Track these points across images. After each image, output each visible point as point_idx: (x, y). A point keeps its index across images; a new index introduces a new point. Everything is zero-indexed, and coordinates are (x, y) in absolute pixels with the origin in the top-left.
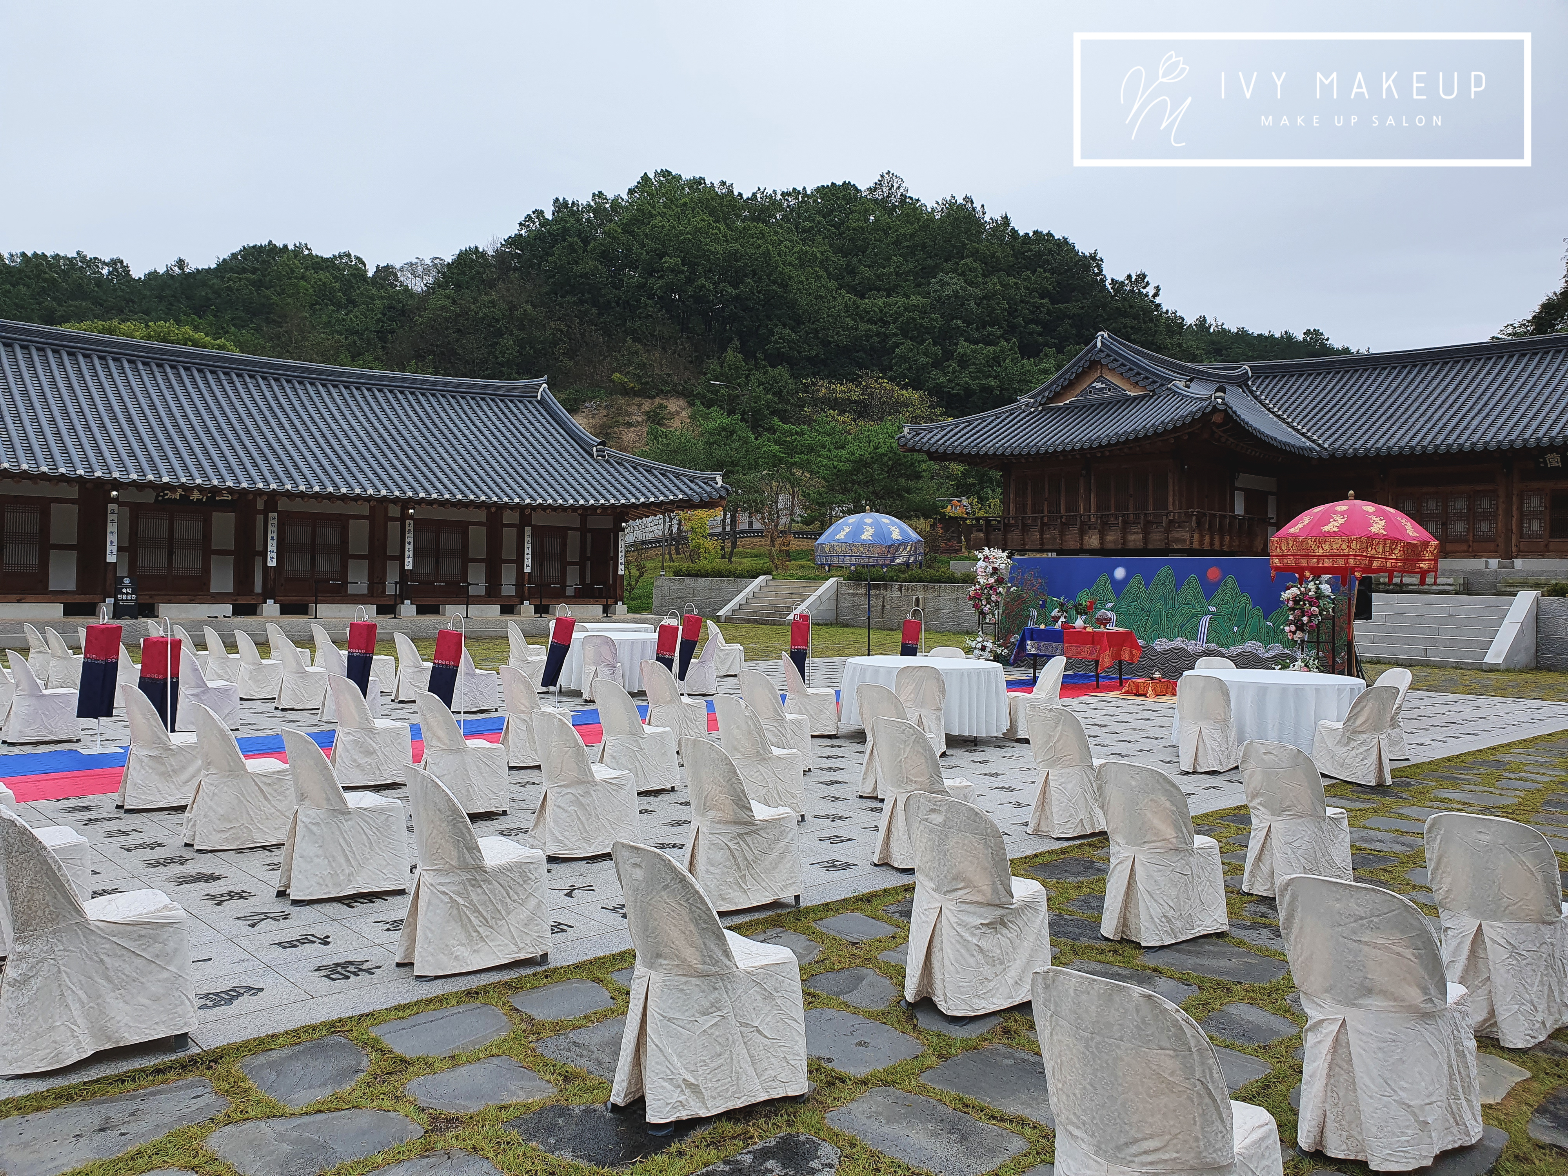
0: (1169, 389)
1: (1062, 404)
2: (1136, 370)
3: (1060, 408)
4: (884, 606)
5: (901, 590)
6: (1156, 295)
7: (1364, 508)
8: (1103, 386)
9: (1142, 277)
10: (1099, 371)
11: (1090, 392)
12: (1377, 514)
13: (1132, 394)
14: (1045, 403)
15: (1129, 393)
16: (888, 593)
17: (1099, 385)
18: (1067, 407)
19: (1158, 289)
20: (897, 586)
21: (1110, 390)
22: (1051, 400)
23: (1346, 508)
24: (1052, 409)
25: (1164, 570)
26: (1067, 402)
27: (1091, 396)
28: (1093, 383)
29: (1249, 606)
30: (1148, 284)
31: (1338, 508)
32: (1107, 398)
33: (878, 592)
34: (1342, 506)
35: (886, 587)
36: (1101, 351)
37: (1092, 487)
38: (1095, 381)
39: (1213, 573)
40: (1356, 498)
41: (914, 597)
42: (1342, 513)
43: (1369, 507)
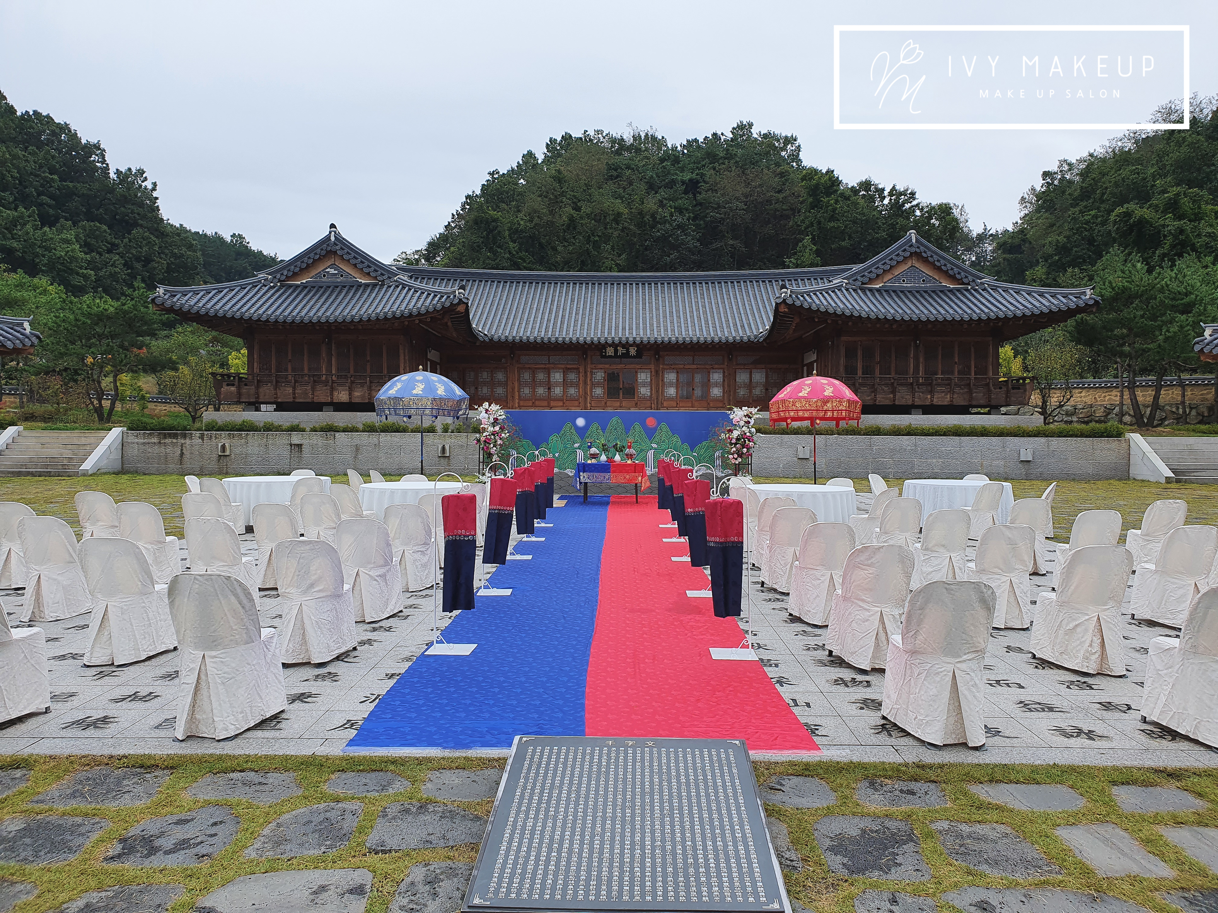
0: (396, 281)
1: (299, 283)
2: (366, 263)
3: (297, 286)
4: (182, 454)
5: (203, 439)
6: (154, 189)
7: (822, 381)
8: (336, 272)
9: (141, 172)
10: (333, 260)
11: (324, 276)
12: (828, 384)
13: (363, 282)
14: (284, 281)
15: (360, 281)
16: (188, 441)
17: (332, 271)
18: (304, 287)
19: (155, 184)
20: (198, 435)
21: (342, 276)
22: (288, 278)
23: (811, 382)
24: (290, 286)
25: (615, 419)
26: (304, 281)
27: (324, 279)
28: (327, 268)
29: (680, 443)
30: (146, 179)
31: (807, 382)
32: (341, 282)
33: (174, 441)
34: (808, 381)
35: (184, 436)
36: (335, 244)
37: (333, 353)
38: (329, 267)
39: (651, 422)
40: (817, 375)
41: (220, 445)
42: (808, 385)
43: (824, 380)
